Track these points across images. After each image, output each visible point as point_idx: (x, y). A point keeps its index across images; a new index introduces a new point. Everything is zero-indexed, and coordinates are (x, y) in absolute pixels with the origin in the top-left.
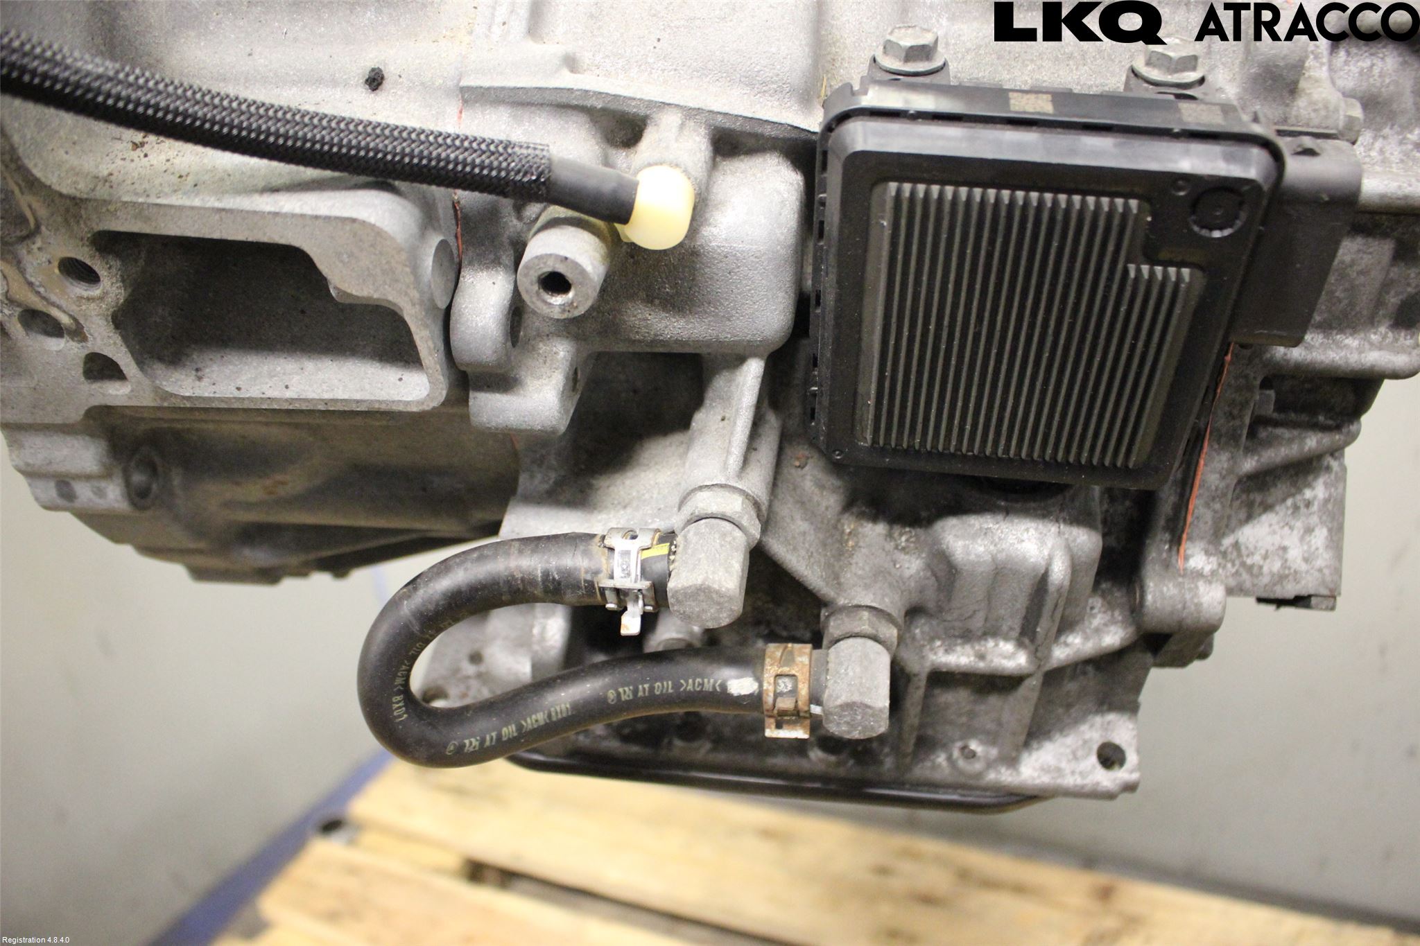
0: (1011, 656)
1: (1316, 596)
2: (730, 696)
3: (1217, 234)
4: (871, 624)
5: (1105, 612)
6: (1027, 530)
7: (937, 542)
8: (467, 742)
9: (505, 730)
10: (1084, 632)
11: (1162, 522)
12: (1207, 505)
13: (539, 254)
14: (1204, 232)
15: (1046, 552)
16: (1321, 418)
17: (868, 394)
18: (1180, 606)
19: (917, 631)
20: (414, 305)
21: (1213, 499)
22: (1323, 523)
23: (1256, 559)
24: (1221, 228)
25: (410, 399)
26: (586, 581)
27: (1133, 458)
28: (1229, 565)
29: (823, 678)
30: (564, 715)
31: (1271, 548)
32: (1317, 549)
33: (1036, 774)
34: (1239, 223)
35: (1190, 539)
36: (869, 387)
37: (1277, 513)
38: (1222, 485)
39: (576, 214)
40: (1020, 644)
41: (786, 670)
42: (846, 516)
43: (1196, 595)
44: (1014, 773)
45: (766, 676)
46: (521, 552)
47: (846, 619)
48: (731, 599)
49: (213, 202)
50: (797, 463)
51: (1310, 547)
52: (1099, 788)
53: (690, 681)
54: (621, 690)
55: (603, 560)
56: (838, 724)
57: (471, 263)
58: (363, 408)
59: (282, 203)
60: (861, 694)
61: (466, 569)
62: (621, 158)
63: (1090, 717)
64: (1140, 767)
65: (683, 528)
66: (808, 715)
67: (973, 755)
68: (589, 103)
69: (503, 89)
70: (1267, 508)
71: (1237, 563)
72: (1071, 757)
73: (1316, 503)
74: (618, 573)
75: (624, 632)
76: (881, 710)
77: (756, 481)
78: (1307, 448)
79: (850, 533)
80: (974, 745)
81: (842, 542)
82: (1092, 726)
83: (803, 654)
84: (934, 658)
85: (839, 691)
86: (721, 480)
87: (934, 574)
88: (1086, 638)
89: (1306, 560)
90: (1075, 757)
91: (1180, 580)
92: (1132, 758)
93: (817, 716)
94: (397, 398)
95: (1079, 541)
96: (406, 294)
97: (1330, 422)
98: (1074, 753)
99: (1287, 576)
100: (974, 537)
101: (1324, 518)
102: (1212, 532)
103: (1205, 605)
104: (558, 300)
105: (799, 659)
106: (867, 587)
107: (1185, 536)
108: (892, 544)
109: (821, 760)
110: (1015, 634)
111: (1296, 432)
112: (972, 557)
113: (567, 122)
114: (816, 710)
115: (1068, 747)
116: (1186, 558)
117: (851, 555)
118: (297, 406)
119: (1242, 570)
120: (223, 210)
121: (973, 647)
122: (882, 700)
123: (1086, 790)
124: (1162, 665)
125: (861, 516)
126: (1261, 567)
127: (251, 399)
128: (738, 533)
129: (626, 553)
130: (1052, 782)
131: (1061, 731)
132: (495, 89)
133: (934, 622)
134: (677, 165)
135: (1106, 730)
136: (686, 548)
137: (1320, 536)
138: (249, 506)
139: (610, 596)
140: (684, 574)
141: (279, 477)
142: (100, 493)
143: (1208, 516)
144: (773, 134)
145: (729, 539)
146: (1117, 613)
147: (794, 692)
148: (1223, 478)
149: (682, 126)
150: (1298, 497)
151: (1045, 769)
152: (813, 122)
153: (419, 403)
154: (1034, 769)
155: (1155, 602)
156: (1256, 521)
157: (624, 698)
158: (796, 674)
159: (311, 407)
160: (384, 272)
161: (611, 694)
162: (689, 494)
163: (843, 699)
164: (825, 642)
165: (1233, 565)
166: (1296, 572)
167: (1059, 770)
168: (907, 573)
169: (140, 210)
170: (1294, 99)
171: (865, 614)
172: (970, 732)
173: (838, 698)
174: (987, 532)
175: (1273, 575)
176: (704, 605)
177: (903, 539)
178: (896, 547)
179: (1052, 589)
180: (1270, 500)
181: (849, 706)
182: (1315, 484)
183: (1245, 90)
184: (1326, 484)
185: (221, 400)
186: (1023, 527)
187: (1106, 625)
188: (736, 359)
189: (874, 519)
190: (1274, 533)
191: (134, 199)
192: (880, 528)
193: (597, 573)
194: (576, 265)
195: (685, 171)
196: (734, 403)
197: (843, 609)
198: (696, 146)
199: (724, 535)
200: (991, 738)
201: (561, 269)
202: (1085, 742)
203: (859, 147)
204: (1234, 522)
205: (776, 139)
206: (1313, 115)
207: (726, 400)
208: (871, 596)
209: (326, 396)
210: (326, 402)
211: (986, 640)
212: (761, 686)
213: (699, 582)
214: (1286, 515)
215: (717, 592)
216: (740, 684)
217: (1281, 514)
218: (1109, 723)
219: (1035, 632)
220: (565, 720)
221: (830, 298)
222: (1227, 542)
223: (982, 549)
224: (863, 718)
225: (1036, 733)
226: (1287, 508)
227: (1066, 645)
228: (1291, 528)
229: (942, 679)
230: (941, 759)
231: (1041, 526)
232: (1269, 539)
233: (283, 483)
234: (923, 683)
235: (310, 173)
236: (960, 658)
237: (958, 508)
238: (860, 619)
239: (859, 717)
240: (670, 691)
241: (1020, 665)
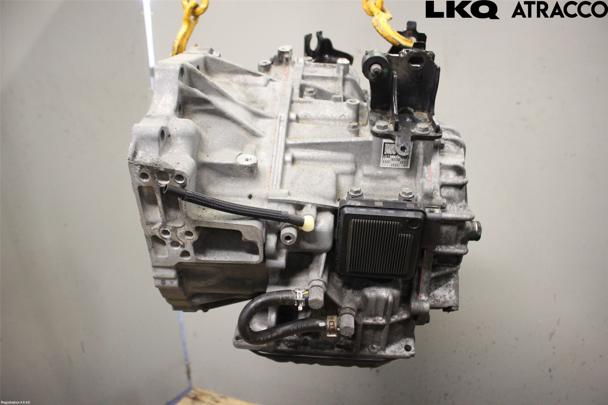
0: (382, 320)
1: (453, 306)
2: (320, 326)
3: (414, 228)
4: (350, 311)
5: (403, 311)
6: (383, 290)
7: (364, 293)
8: (261, 338)
9: (268, 336)
10: (398, 315)
11: (415, 289)
12: (424, 285)
13: (286, 232)
14: (412, 228)
15: (387, 295)
16: (450, 265)
17: (348, 260)
18: (419, 308)
19: (360, 315)
20: (260, 242)
21: (425, 283)
22: (453, 289)
23: (438, 298)
24: (415, 227)
25: (254, 261)
26: (291, 299)
27: (404, 273)
28: (432, 300)
29: (340, 322)
30: (281, 333)
31: (442, 295)
32: (452, 295)
33: (390, 353)
34: (418, 226)
35: (421, 293)
36: (349, 258)
37: (443, 287)
38: (427, 280)
39: (291, 224)
40: (383, 318)
41: (332, 320)
42: (343, 288)
43: (423, 305)
44: (384, 352)
45: (327, 322)
46: (276, 293)
47: (344, 310)
48: (322, 302)
49: (223, 222)
50: (332, 276)
51: (451, 295)
52: (405, 356)
53: (310, 324)
54: (294, 327)
55: (295, 295)
56: (343, 332)
57: (268, 233)
58: (243, 263)
59: (238, 222)
60: (348, 325)
61: (265, 297)
62: (299, 213)
63: (402, 339)
64: (415, 350)
65: (310, 289)
66: (336, 331)
67: (374, 348)
68: (294, 203)
69: (277, 199)
70: (440, 286)
71: (434, 299)
72: (398, 348)
73: (452, 285)
74: (298, 297)
75: (299, 310)
76: (353, 328)
77: (325, 278)
78: (446, 271)
79: (344, 292)
80: (374, 346)
81: (342, 294)
82: (403, 341)
83: (335, 318)
84: (364, 321)
85: (344, 324)
86: (318, 278)
87: (363, 301)
88: (399, 316)
89: (450, 298)
90: (399, 349)
91: (419, 302)
92: (413, 348)
93: (339, 331)
94: (251, 261)
95: (395, 292)
96: (259, 240)
97: (453, 266)
98: (399, 348)
99: (446, 302)
100: (371, 292)
101: (454, 288)
102: (426, 291)
103: (425, 308)
104: (288, 241)
105: (334, 318)
106: (348, 303)
107: (420, 292)
108: (353, 295)
109: (337, 351)
110: (382, 315)
111: (444, 268)
112: (371, 296)
113: (289, 206)
114: (338, 329)
115: (398, 346)
116: (421, 297)
117: (344, 297)
118: (228, 262)
119: (435, 301)
120: (226, 223)
121: (373, 319)
122: (353, 326)
123: (402, 356)
124: (418, 324)
125: (346, 288)
126: (439, 300)
127: (218, 261)
128: (322, 289)
129: (299, 293)
130: (394, 354)
131: (396, 342)
132: (275, 200)
133: (364, 313)
134: (311, 215)
135: (406, 342)
136: (311, 292)
137: (453, 292)
138: (199, 288)
139: (296, 302)
140: (312, 297)
141: (210, 280)
142: (172, 283)
143: (425, 287)
144: (329, 208)
145: (320, 290)
146: (406, 311)
147: (334, 325)
148: (427, 278)
149: (311, 207)
150: (447, 283)
151: (392, 351)
152: (337, 205)
153: (257, 262)
154: (389, 352)
155: (413, 307)
156: (438, 289)
157: (295, 329)
158: (334, 321)
159: (232, 263)
160: (256, 236)
161: (292, 328)
162: (311, 282)
163: (344, 326)
164: (339, 315)
165: (433, 300)
166: (448, 301)
167: (395, 351)
168: (357, 301)
169: (208, 223)
170: (432, 199)
171: (348, 309)
172: (373, 343)
173: (343, 326)
174: (374, 291)
175: (442, 302)
176: (316, 304)
177: (356, 293)
178: (354, 295)
179: (389, 303)
180: (441, 284)
181: (346, 327)
182: (451, 280)
183: (422, 198)
184: (454, 280)
185: (211, 261)
186: (382, 290)
187: (403, 313)
188: (320, 253)
189: (349, 289)
190: (442, 292)
191: (207, 221)
192: (351, 291)
193: (293, 297)
194: (293, 235)
195: (313, 216)
196: (320, 262)
197: (343, 308)
198: (314, 211)
199: (319, 289)
200: (378, 344)
201: (290, 235)
202: (401, 345)
203: (346, 213)
204: (432, 289)
205: (329, 209)
206: (436, 202)
207: (318, 262)
208: (349, 305)
209: (236, 260)
210: (235, 262)
211: (376, 317)
212: (326, 324)
213: (315, 298)
214: (445, 288)
215: (319, 300)
216: (322, 324)
217: (444, 287)
218: (407, 340)
219: (386, 314)
220: (280, 335)
221: (340, 241)
222: (431, 294)
223: (373, 294)
224: (349, 330)
225: (389, 343)
226: (445, 286)
227: (394, 318)
228: (446, 291)
229: (366, 327)
230: (367, 350)
231: (386, 289)
232: (441, 293)
233: (210, 282)
234: (361, 327)
235: (241, 216)
236: (370, 321)
237: (368, 286)
238: (347, 310)
239: (348, 330)
240: (306, 326)
241: (383, 322)
